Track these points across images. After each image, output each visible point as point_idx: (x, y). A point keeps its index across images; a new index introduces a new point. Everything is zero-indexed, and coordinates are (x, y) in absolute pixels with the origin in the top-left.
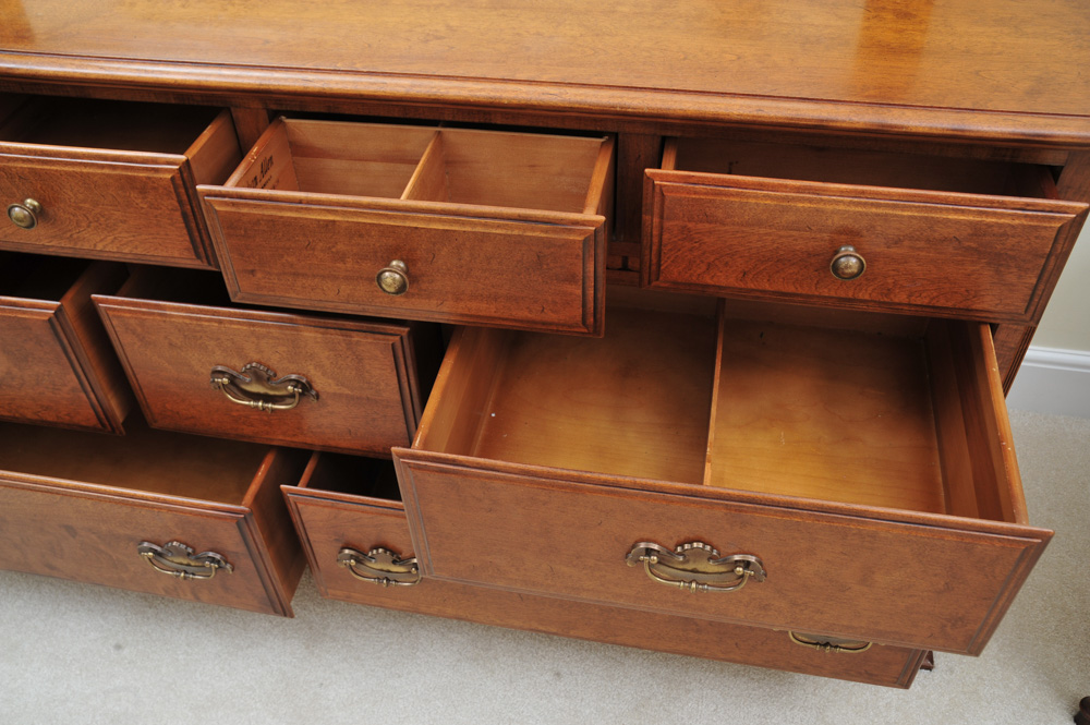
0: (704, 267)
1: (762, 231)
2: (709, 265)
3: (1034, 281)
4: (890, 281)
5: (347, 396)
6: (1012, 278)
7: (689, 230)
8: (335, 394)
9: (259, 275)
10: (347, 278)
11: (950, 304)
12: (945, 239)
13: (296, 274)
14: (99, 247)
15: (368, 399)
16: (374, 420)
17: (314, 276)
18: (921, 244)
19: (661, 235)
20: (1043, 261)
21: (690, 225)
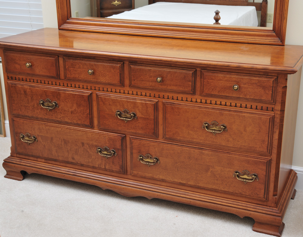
0: (211, 90)
1: (221, 82)
2: (212, 89)
3: (271, 93)
4: (246, 93)
5: (143, 117)
6: (267, 92)
7: (208, 82)
8: (141, 117)
9: (136, 81)
10: (151, 81)
11: (257, 98)
12: (254, 83)
13: (142, 80)
14: (102, 80)
15: (147, 118)
16: (148, 124)
17: (146, 81)
18: (250, 84)
19: (203, 83)
20: (272, 88)
21: (209, 80)
